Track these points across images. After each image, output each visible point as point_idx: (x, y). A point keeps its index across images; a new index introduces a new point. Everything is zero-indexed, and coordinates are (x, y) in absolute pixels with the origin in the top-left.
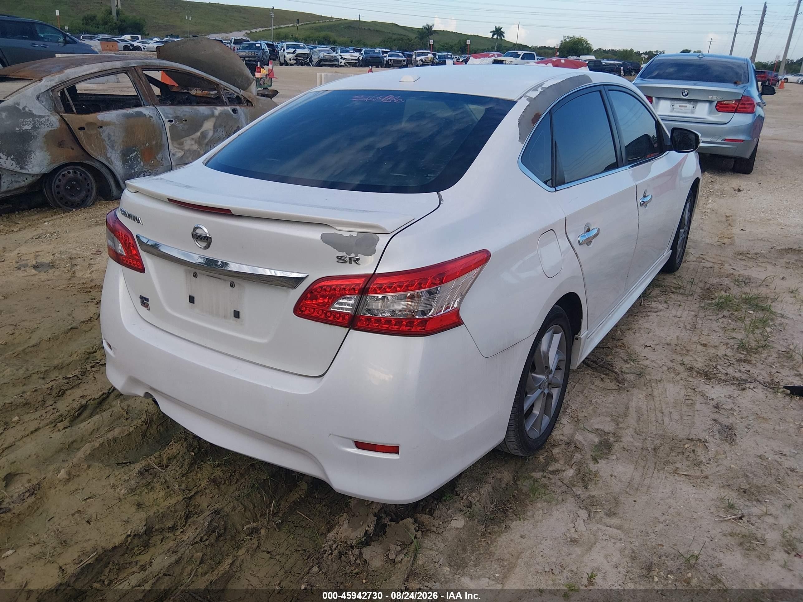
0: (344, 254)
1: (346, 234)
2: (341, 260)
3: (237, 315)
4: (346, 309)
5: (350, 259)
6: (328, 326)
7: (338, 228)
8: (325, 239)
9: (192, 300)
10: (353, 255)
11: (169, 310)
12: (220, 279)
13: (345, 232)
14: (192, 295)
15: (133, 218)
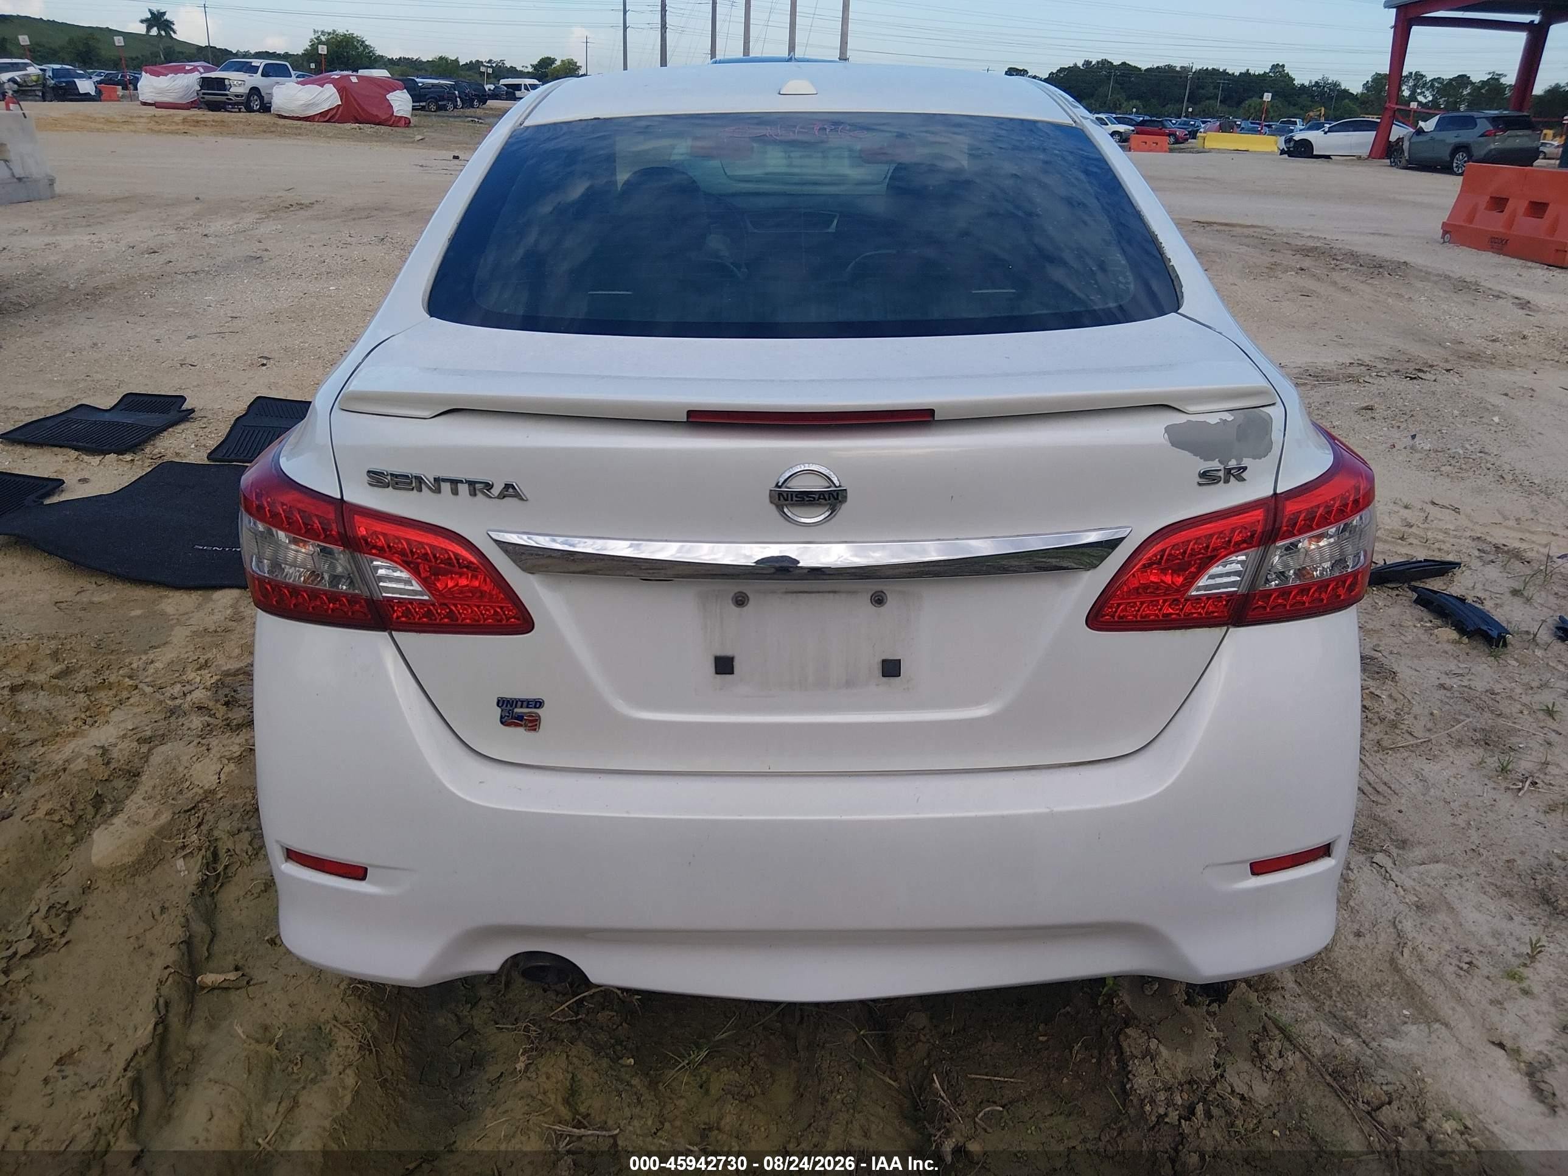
0: (1215, 464)
1: (1213, 419)
2: (1208, 478)
3: (891, 669)
4: (1226, 585)
5: (1228, 472)
6: (1177, 634)
7: (1191, 409)
8: (1179, 438)
9: (724, 665)
10: (1233, 463)
11: (622, 707)
12: (835, 592)
13: (1213, 415)
14: (728, 653)
15: (463, 489)
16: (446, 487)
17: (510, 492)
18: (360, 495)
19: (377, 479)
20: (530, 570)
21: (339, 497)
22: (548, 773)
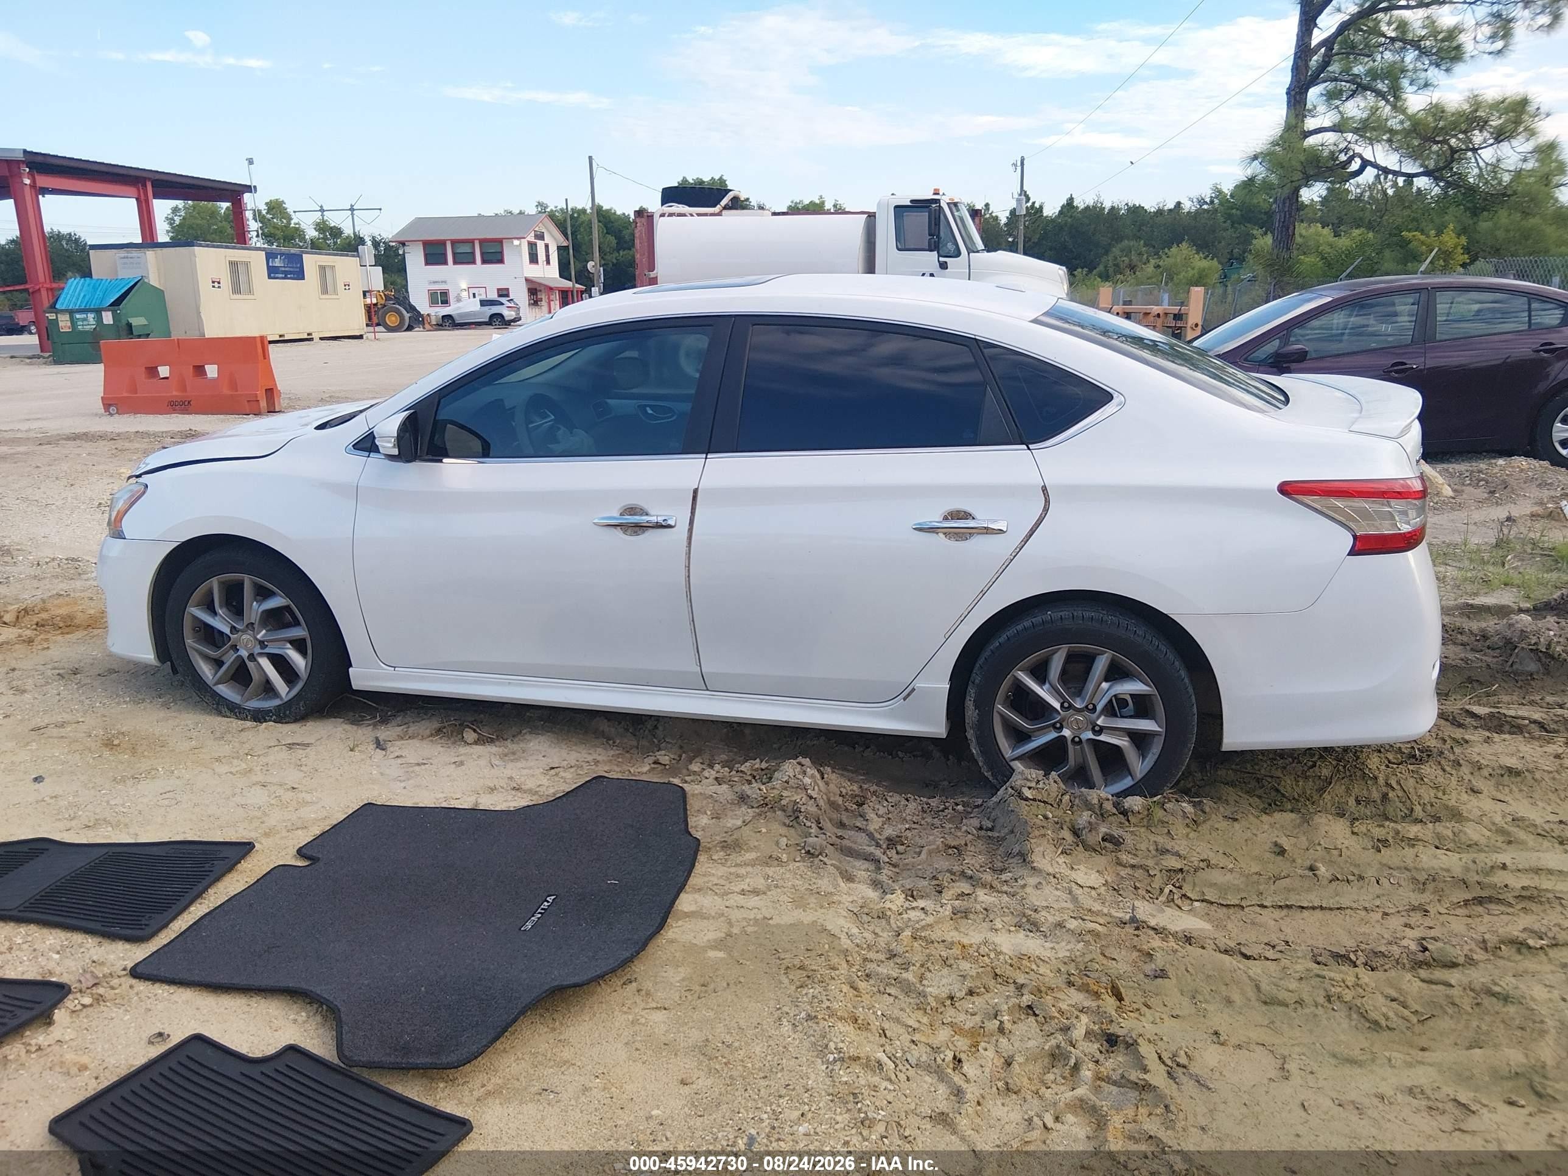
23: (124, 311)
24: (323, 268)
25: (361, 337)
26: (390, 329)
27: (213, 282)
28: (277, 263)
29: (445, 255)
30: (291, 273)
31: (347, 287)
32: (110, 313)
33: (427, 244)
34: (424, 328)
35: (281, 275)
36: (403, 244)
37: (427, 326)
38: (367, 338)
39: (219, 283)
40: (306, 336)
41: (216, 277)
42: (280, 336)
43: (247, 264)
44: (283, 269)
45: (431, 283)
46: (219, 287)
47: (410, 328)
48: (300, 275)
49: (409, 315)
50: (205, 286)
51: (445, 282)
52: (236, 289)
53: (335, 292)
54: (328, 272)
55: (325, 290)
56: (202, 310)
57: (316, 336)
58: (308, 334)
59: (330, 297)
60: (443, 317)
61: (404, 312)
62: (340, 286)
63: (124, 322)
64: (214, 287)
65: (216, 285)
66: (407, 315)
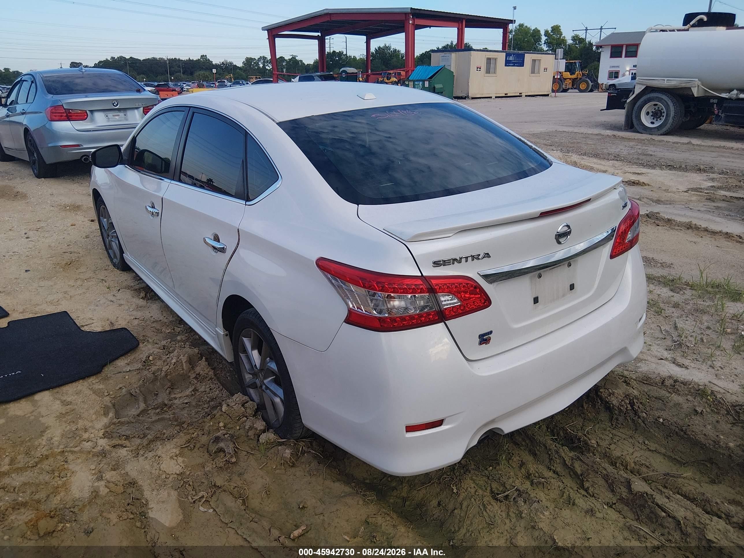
0: (624, 203)
2: (623, 207)
3: (572, 287)
9: (536, 300)
11: (513, 325)
12: (560, 266)
14: (536, 296)
15: (470, 259)
16: (463, 260)
17: (487, 255)
18: (429, 272)
19: (437, 264)
20: (491, 282)
21: (420, 275)
22: (489, 359)
23: (433, 81)
24: (534, 61)
25: (548, 95)
26: (581, 91)
27: (477, 68)
28: (511, 58)
29: (621, 52)
30: (516, 63)
31: (545, 70)
32: (428, 82)
33: (613, 47)
34: (598, 91)
35: (512, 65)
36: (601, 47)
37: (600, 90)
38: (551, 96)
39: (480, 68)
40: (518, 95)
41: (479, 66)
42: (506, 94)
43: (496, 59)
44: (513, 61)
45: (611, 67)
46: (480, 70)
47: (591, 91)
48: (522, 64)
49: (592, 84)
50: (473, 69)
51: (618, 67)
52: (488, 71)
53: (539, 73)
54: (537, 63)
55: (533, 72)
56: (470, 81)
57: (524, 95)
58: (520, 94)
59: (537, 75)
60: (610, 85)
61: (590, 82)
62: (542, 69)
63: (432, 86)
64: (477, 70)
65: (479, 69)
66: (591, 84)
